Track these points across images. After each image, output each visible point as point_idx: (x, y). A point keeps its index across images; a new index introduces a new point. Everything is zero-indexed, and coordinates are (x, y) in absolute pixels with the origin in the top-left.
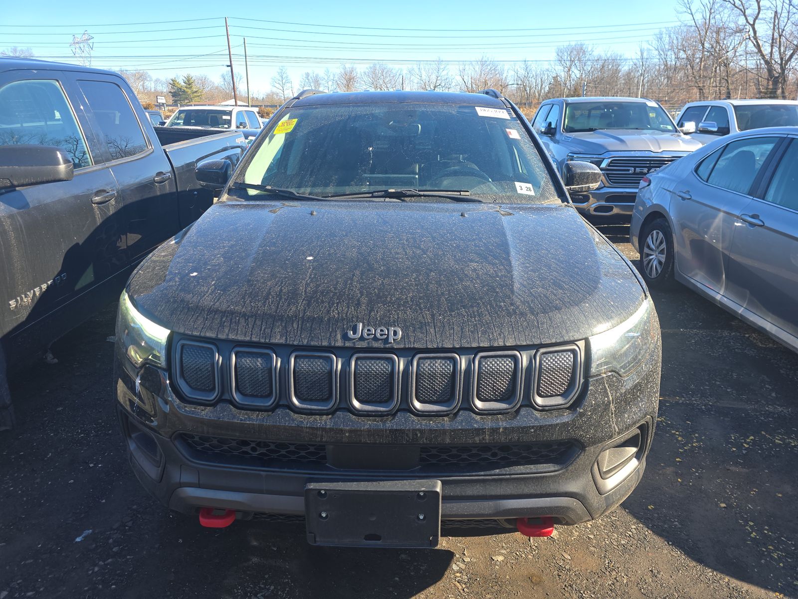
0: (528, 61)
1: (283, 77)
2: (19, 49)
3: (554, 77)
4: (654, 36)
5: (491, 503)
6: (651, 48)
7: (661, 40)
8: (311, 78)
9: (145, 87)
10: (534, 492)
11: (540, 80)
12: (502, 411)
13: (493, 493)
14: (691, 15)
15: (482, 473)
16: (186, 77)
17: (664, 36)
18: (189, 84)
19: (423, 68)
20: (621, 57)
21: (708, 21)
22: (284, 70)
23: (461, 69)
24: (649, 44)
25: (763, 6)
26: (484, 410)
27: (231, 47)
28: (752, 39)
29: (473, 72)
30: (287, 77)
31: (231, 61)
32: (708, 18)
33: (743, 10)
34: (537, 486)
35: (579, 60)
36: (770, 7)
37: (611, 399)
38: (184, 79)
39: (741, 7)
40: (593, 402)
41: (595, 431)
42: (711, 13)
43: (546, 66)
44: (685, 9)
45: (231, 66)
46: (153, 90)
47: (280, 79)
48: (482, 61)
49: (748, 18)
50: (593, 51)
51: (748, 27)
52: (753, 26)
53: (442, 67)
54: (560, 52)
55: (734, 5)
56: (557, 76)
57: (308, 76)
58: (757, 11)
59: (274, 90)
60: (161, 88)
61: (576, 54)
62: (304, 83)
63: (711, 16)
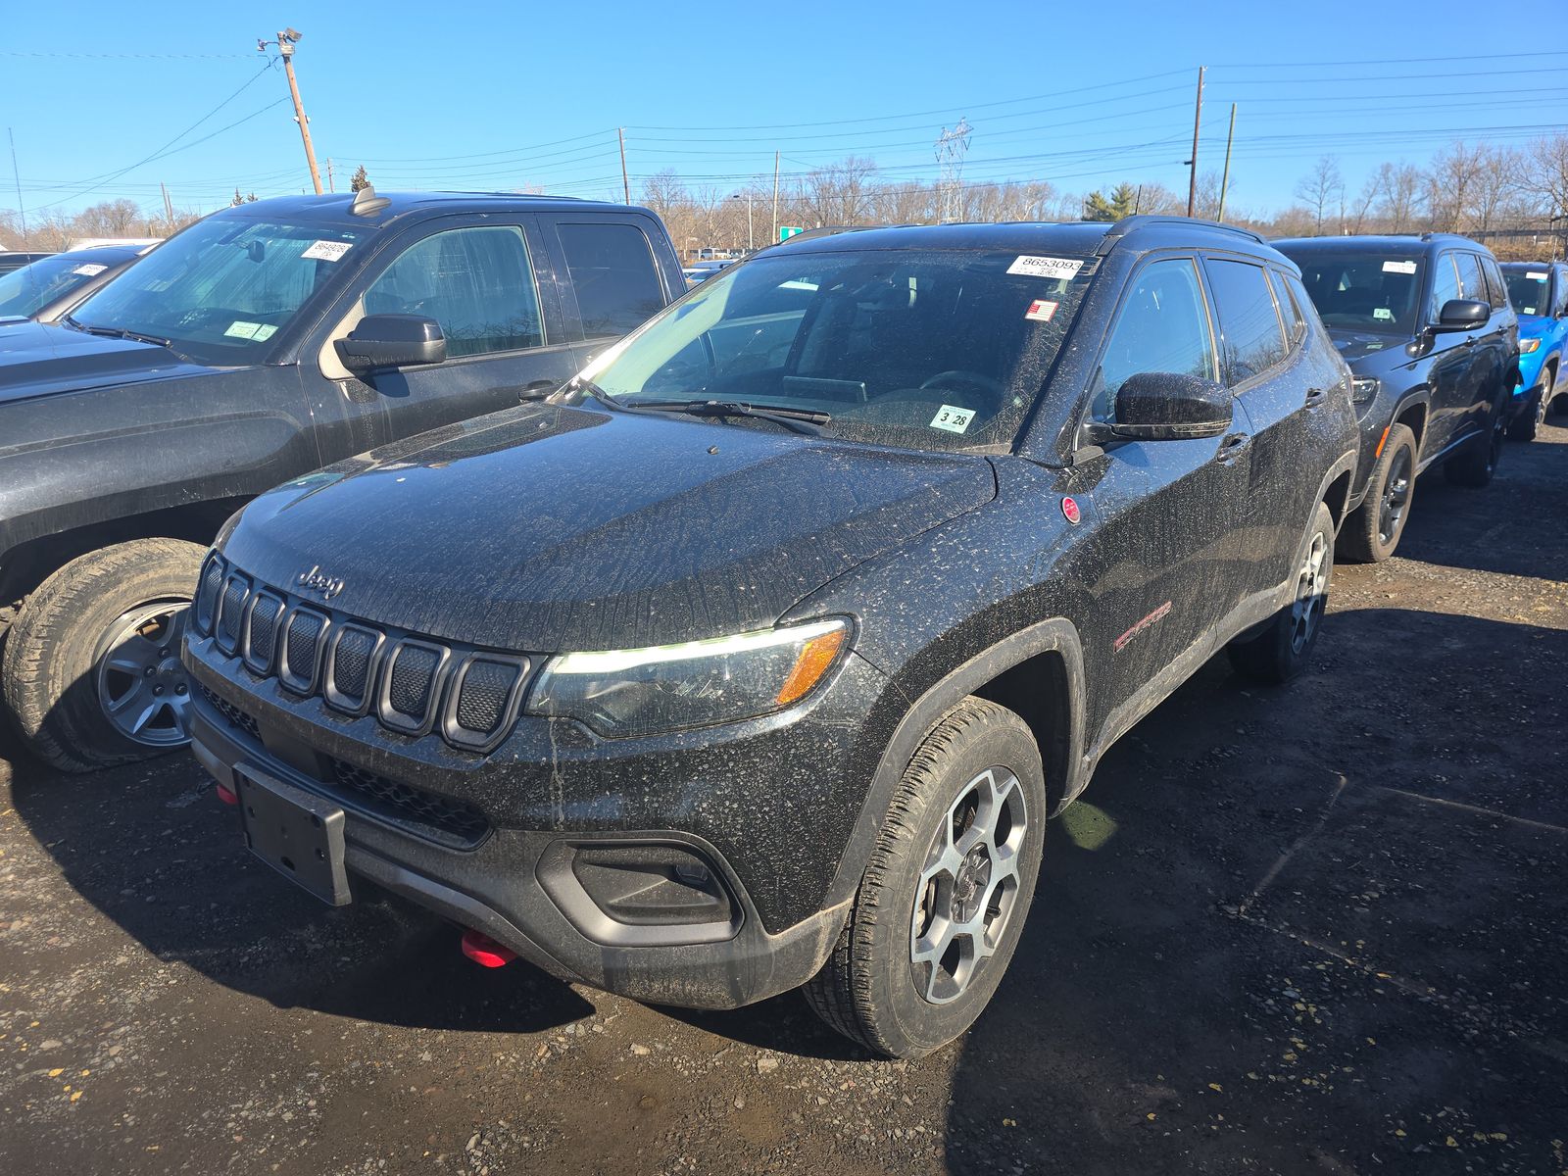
1: (1326, 177)
2: (857, 158)
5: (392, 868)
8: (1395, 174)
9: (1043, 211)
10: (434, 871)
12: (408, 732)
13: (391, 853)
15: (381, 817)
16: (1119, 187)
18: (1122, 203)
22: (1331, 162)
26: (390, 723)
27: (1200, 125)
30: (1335, 176)
31: (1194, 153)
34: (438, 863)
37: (555, 761)
38: (1115, 192)
40: (516, 756)
41: (511, 804)
45: (1192, 162)
46: (1056, 215)
47: (1319, 181)
57: (1387, 171)
59: (1300, 204)
60: (1071, 212)
62: (1373, 186)
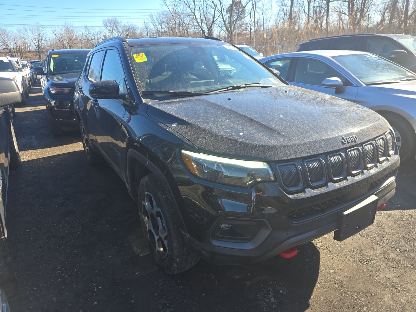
0: (88, 26)
3: (104, 36)
4: (149, 16)
6: (148, 22)
7: (152, 18)
11: (97, 37)
14: (167, 7)
17: (154, 16)
19: (28, 29)
20: (135, 26)
21: (174, 10)
23: (53, 30)
24: (148, 20)
25: (196, 4)
28: (195, 19)
29: (61, 32)
32: (174, 8)
33: (189, 6)
35: (116, 27)
36: (199, 5)
39: (188, 4)
42: (175, 6)
43: (98, 30)
44: (164, 4)
48: (65, 26)
49: (192, 9)
50: (121, 23)
51: (193, 13)
52: (194, 13)
53: (41, 29)
54: (104, 22)
55: (185, 3)
56: (105, 35)
58: (194, 6)
61: (113, 24)
63: (175, 7)
